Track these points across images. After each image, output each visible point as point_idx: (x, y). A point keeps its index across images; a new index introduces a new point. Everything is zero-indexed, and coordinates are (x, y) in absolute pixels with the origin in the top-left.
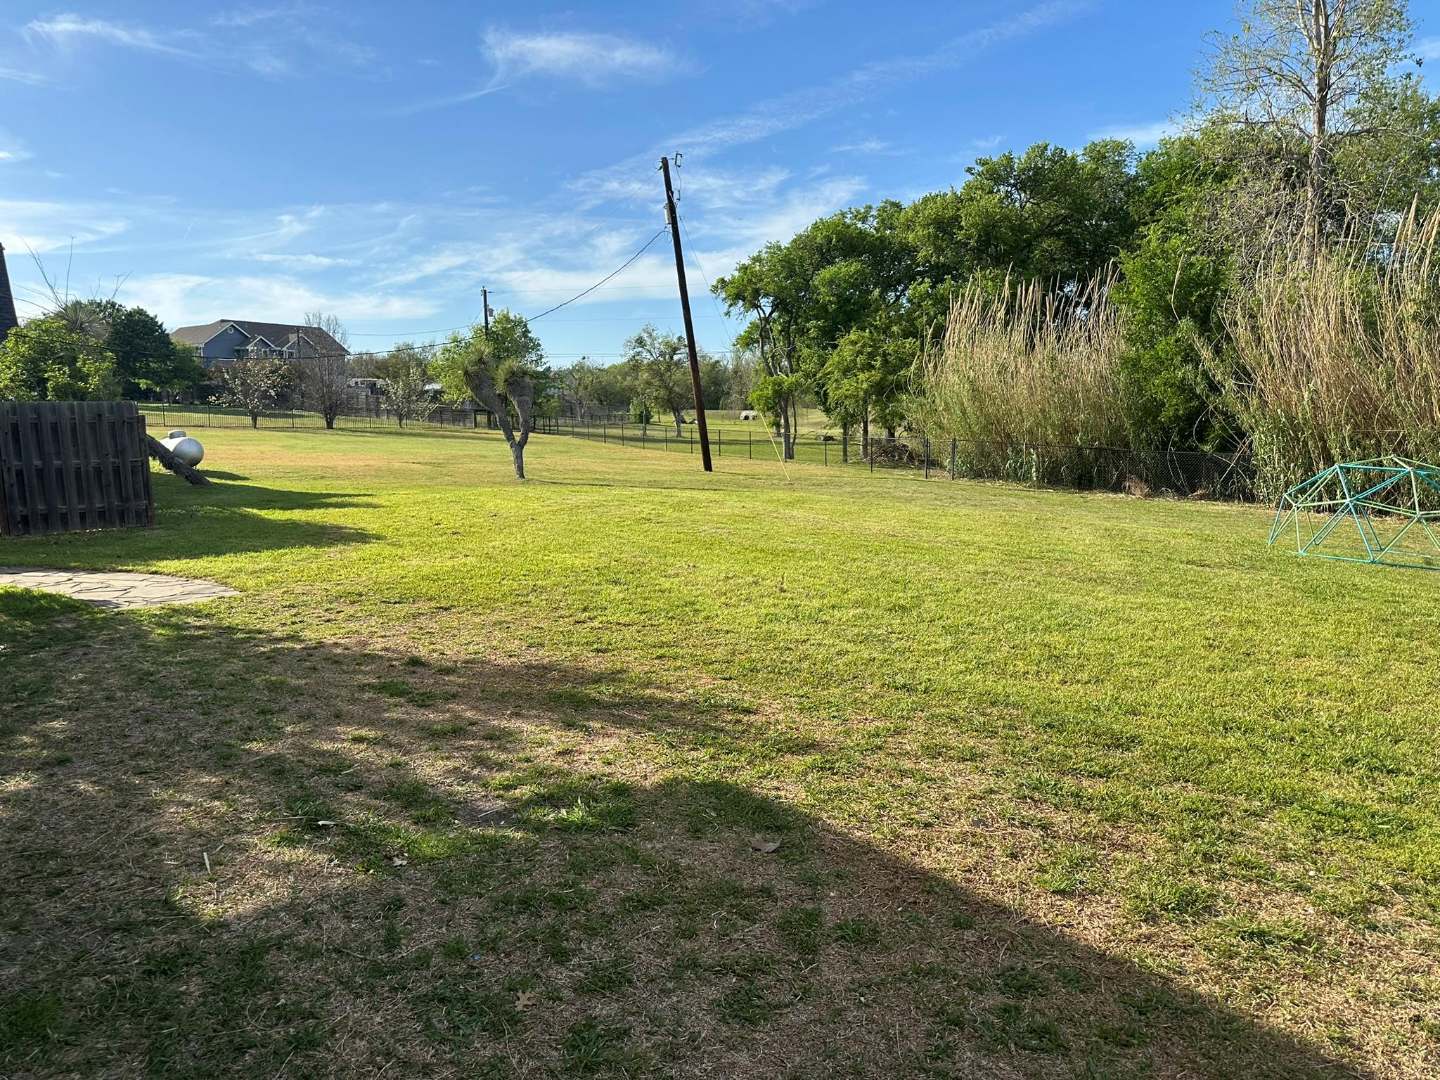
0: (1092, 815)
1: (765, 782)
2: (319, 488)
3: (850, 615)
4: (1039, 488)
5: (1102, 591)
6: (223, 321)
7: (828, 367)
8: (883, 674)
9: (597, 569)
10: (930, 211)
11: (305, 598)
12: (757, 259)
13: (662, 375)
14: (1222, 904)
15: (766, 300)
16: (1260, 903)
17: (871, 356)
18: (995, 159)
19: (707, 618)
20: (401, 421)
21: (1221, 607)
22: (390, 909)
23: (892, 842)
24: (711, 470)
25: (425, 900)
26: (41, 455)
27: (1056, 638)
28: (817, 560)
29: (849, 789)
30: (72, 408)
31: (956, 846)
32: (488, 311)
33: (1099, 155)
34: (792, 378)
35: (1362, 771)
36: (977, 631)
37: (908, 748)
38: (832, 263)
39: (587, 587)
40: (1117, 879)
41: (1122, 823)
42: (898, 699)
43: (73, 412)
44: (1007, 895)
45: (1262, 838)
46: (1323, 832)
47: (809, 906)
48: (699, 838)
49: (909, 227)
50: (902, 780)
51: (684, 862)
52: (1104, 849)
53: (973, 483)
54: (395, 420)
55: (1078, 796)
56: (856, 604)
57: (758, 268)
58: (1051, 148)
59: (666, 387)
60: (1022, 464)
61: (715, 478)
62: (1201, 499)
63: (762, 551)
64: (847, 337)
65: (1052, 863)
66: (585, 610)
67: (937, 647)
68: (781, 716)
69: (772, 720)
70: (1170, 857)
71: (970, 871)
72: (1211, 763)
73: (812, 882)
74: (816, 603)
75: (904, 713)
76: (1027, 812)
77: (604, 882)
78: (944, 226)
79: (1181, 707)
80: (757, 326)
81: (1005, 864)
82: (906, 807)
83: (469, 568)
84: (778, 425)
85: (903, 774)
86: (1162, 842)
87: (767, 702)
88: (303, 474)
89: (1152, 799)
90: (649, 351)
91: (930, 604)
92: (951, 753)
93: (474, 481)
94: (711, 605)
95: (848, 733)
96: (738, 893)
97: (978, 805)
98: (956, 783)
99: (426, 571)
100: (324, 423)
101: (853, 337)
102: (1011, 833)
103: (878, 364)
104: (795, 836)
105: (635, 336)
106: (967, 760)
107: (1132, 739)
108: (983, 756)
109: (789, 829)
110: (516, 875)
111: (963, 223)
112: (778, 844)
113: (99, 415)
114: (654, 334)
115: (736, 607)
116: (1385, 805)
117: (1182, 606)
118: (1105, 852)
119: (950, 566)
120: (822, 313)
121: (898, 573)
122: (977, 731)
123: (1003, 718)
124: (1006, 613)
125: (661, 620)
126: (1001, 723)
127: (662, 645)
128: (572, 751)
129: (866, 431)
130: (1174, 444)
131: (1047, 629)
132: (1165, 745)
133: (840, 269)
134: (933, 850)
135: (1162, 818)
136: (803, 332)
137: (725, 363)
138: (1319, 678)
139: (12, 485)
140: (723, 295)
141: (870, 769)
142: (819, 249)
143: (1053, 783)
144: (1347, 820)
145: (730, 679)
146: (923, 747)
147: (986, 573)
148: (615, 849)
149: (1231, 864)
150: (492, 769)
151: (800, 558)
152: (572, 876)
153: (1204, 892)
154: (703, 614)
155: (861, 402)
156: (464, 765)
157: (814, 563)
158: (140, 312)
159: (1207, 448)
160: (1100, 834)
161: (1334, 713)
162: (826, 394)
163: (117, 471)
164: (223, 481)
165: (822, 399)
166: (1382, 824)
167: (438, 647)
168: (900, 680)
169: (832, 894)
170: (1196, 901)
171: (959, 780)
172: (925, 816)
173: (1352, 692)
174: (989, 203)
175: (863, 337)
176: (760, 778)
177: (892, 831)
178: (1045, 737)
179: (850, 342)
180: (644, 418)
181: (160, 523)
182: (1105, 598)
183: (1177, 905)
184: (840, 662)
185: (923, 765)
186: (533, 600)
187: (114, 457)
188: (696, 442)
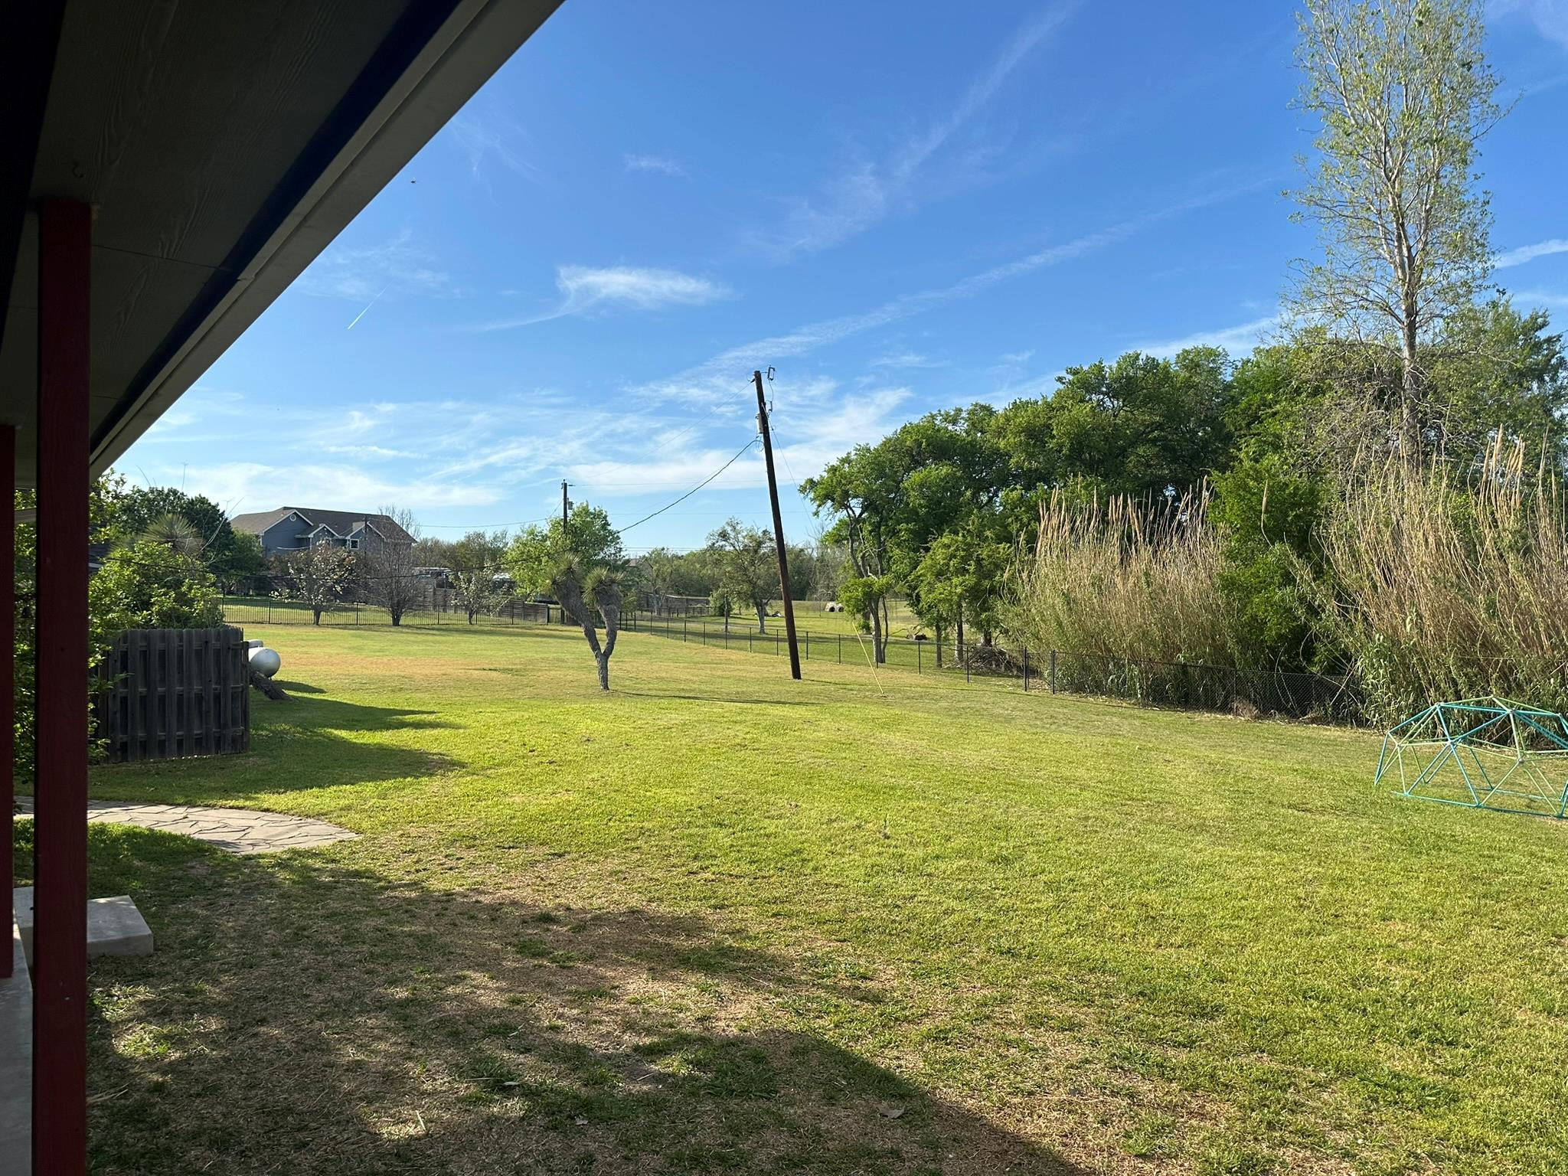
0: (1174, 1085)
1: (886, 1051)
2: (398, 702)
3: (955, 866)
4: (1145, 706)
5: (1201, 841)
6: (285, 508)
7: (920, 570)
8: (989, 937)
9: (700, 808)
10: (1022, 419)
11: (421, 842)
12: (846, 460)
13: (746, 569)
14: (1278, 1168)
15: (855, 500)
16: (1311, 1168)
17: (965, 560)
18: (1086, 368)
19: (815, 869)
20: (471, 617)
21: (1315, 862)
22: (584, 1163)
23: (1000, 1109)
24: (799, 678)
25: (611, 1156)
26: (147, 683)
27: (1152, 897)
28: (918, 799)
29: (961, 1059)
30: (180, 636)
31: (1055, 1113)
32: (567, 504)
33: (1193, 362)
34: (883, 580)
35: (1423, 1043)
36: (1078, 888)
37: (1014, 1018)
38: (924, 465)
39: (693, 830)
40: (1191, 1144)
41: (1200, 1093)
42: (1004, 965)
43: (181, 640)
44: (1097, 1158)
45: (1322, 1108)
46: (1377, 1102)
47: (932, 1166)
48: (833, 1105)
49: (1000, 433)
50: (1008, 1050)
51: (823, 1126)
52: (1183, 1117)
53: (1075, 697)
54: (463, 615)
55: (1162, 1066)
56: (961, 853)
57: (847, 469)
58: (1143, 357)
59: (750, 582)
60: (1124, 681)
61: (806, 688)
62: (1312, 723)
63: (862, 787)
64: (939, 540)
65: (1136, 1129)
66: (696, 858)
67: (1040, 905)
68: (896, 983)
69: (888, 987)
70: (1238, 1125)
71: (1066, 1136)
72: (1287, 1033)
73: (934, 1145)
74: (920, 852)
75: (1010, 981)
76: (1117, 1081)
77: (758, 1143)
78: (1036, 435)
79: (1265, 973)
80: (847, 524)
81: (1096, 1130)
82: (1012, 1076)
83: (574, 806)
84: (867, 628)
85: (1009, 1044)
86: (1233, 1111)
87: (881, 968)
88: (378, 685)
89: (1229, 1069)
90: (732, 545)
91: (1031, 856)
92: (1052, 1023)
93: (558, 695)
94: (819, 854)
95: (958, 1002)
96: (872, 1154)
97: (1074, 1074)
98: (1056, 1052)
99: (533, 810)
100: (389, 620)
101: (945, 540)
102: (1102, 1101)
103: (972, 568)
104: (917, 1103)
105: (718, 529)
106: (1067, 1030)
107: (1216, 1008)
108: (1082, 1025)
109: (911, 1097)
110: (683, 1135)
111: (1054, 432)
112: (903, 1111)
113: (206, 642)
114: (738, 528)
115: (842, 855)
116: (1438, 1077)
117: (1276, 860)
118: (1183, 1120)
119: (1050, 809)
120: (913, 515)
121: (999, 817)
122: (1076, 1000)
123: (1100, 986)
124: (1106, 867)
125: (772, 872)
126: (1097, 991)
127: (775, 900)
128: (709, 1018)
129: (960, 634)
130: (1281, 664)
131: (1145, 886)
132: (1246, 1014)
133: (930, 472)
134: (1035, 1117)
135: (1236, 1088)
136: (894, 533)
137: (810, 551)
138: (1400, 945)
139: (115, 713)
140: (812, 495)
141: (979, 1039)
142: (909, 452)
143: (1141, 1053)
144: (1399, 1092)
145: (845, 940)
146: (1027, 1016)
147: (1087, 818)
148: (763, 1114)
149: (1291, 1132)
150: (641, 1033)
151: (901, 797)
152: (731, 1138)
153: (1263, 1157)
154: (811, 864)
155: (955, 607)
156: (616, 1030)
157: (915, 804)
158: (203, 501)
159: (1314, 670)
160: (1180, 1103)
161: (1408, 982)
162: (918, 596)
163: (217, 697)
164: (300, 694)
165: (914, 600)
166: (1430, 1096)
167: (563, 901)
168: (1005, 943)
169: (950, 1156)
170: (1256, 1165)
171: (1058, 1049)
172: (1029, 1085)
173: (1428, 960)
174: (1082, 412)
175: (956, 541)
176: (881, 1047)
177: (1001, 1099)
178: (1137, 1006)
179: (942, 547)
180: (724, 611)
181: (254, 750)
182: (1203, 850)
183: (1240, 1168)
184: (947, 921)
185: (1027, 1035)
186: (645, 846)
187: (216, 683)
188: (782, 640)
